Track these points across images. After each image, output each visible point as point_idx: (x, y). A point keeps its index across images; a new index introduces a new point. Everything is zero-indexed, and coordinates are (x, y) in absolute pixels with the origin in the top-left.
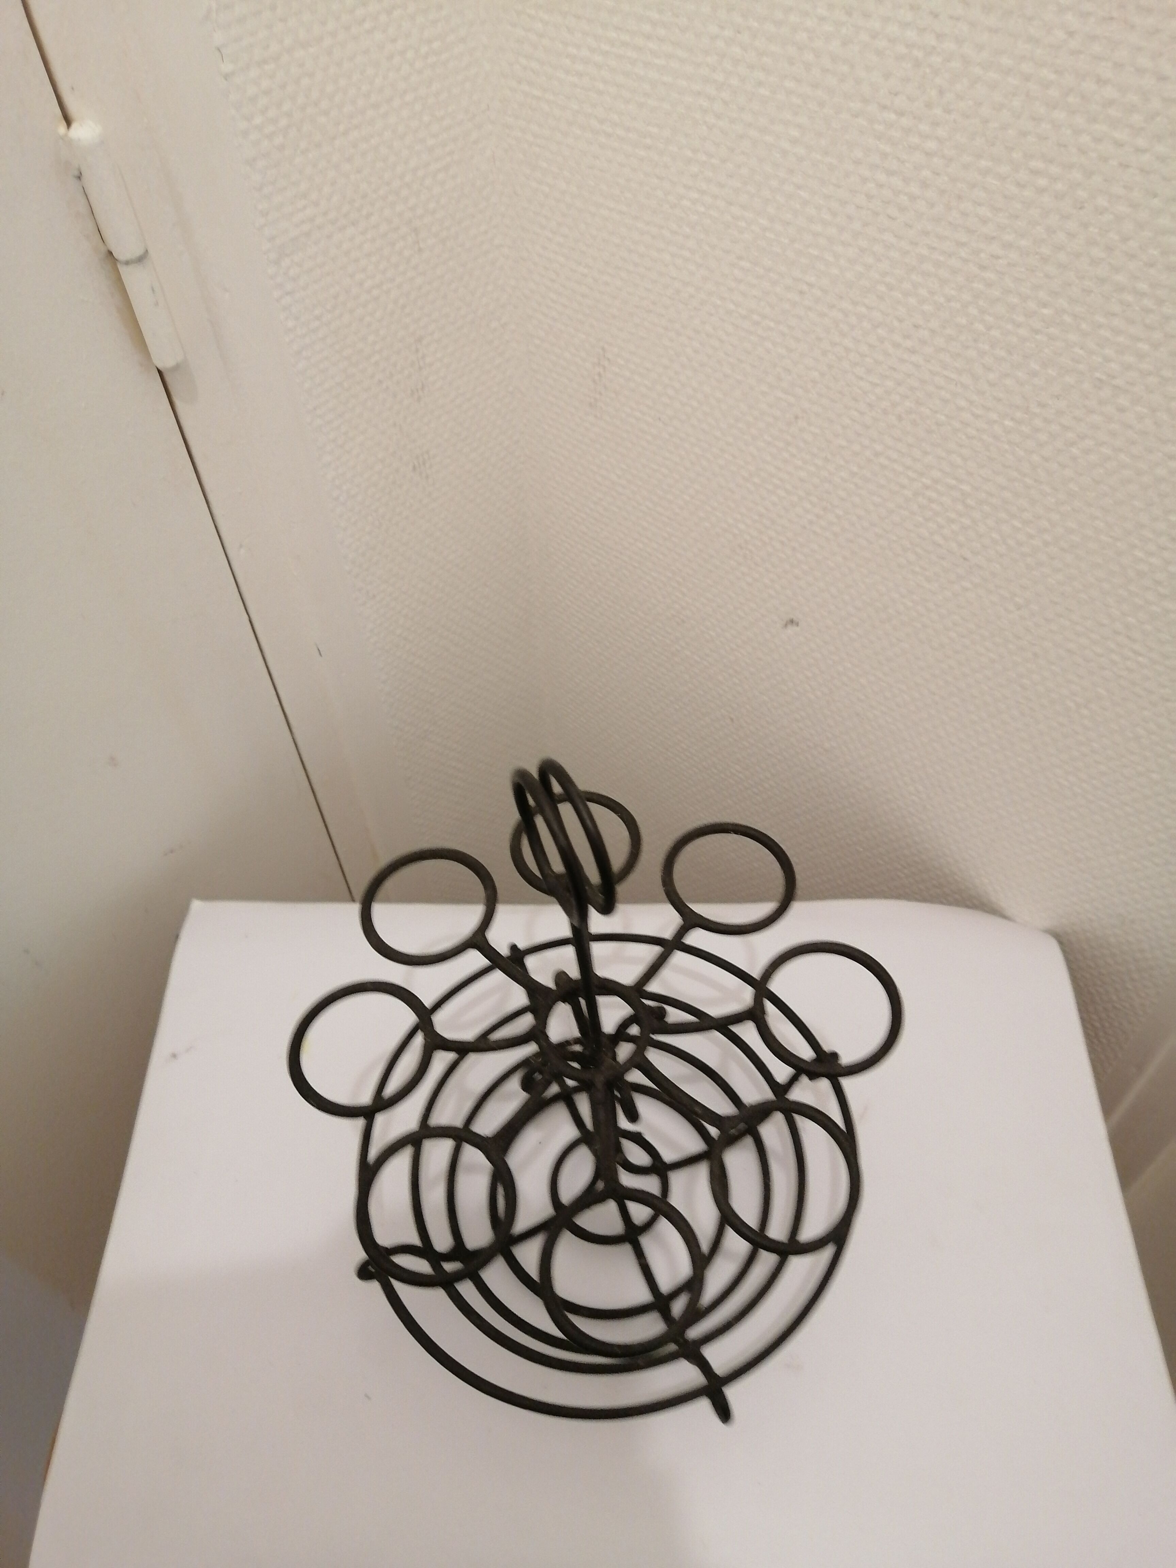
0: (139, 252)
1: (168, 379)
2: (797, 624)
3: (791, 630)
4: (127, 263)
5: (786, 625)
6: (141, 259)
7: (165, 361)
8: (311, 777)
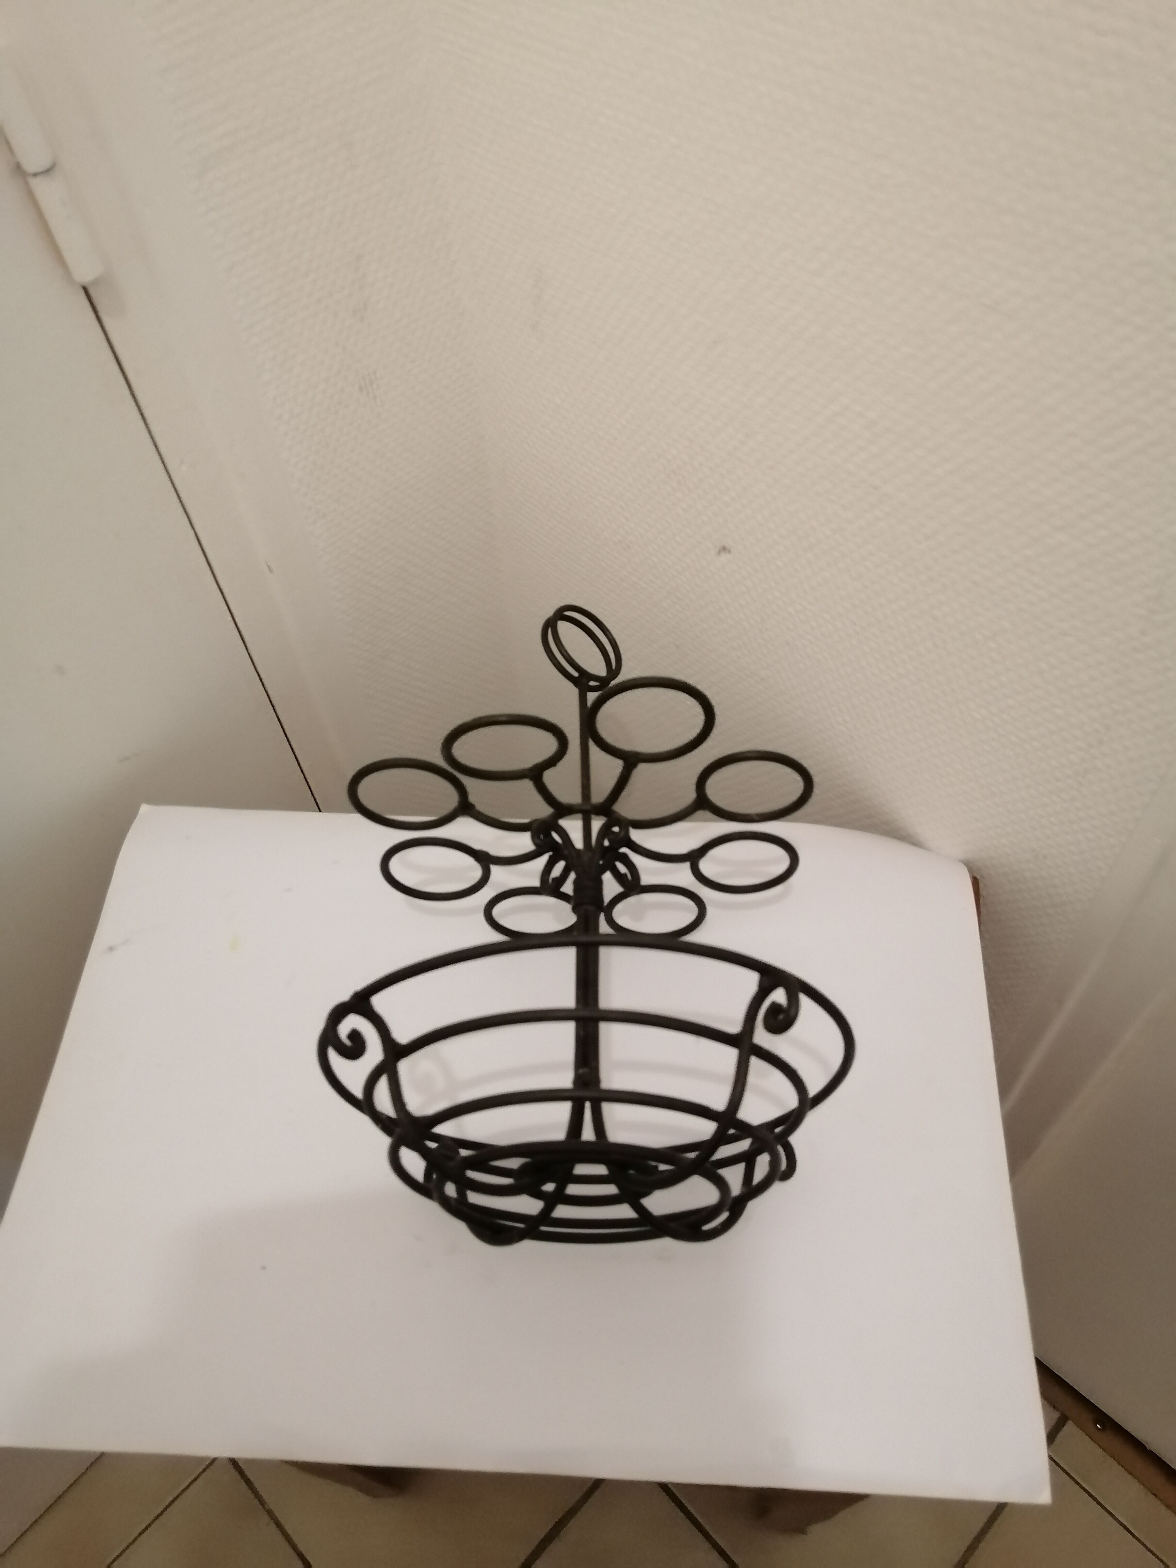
0: (45, 164)
1: (92, 292)
2: (729, 551)
3: (724, 557)
4: (35, 175)
5: (719, 552)
6: (47, 171)
7: (85, 273)
8: (270, 692)
